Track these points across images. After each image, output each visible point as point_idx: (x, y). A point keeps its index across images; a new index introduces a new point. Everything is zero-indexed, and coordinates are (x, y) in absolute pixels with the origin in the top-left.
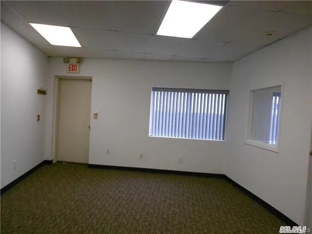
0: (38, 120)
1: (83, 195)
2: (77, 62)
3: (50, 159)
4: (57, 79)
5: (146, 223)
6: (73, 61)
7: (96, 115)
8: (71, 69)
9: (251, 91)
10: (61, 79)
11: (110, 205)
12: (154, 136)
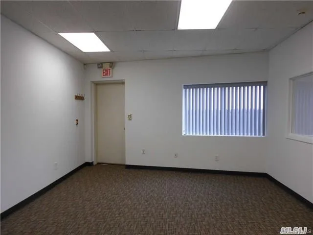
0: (77, 124)
1: (116, 194)
2: (111, 67)
3: (91, 162)
4: (93, 84)
5: (173, 223)
6: (107, 66)
7: (130, 116)
8: (105, 74)
9: (290, 79)
10: (97, 84)
11: (140, 204)
12: (188, 135)
